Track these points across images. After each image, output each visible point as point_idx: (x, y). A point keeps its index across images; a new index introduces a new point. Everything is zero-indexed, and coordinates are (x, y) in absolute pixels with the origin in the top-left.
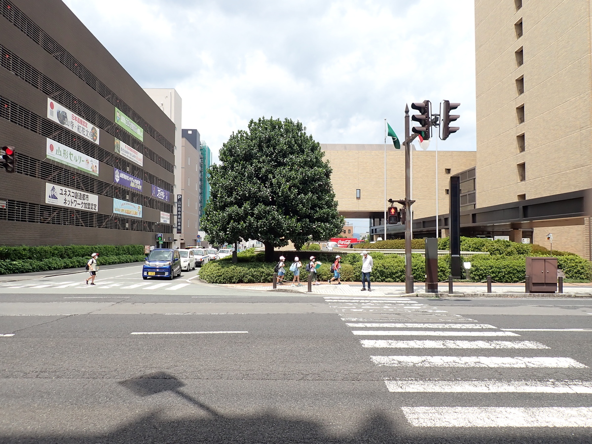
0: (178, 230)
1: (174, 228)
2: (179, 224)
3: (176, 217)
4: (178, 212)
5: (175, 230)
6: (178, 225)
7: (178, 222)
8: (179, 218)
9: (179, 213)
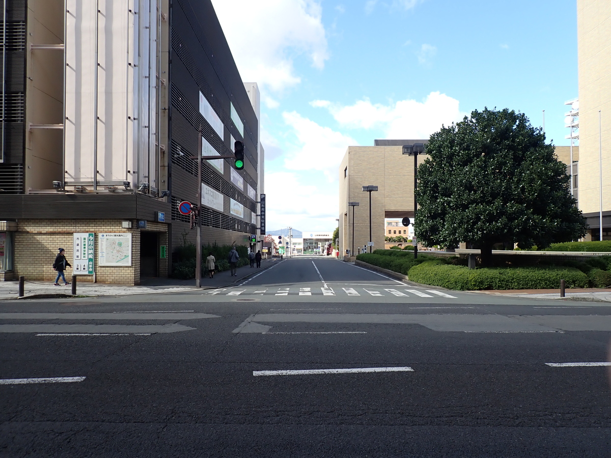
0: (261, 231)
1: (257, 229)
2: (263, 225)
3: (259, 218)
4: (261, 212)
5: (259, 231)
6: (261, 226)
7: (261, 223)
8: (263, 219)
9: (263, 213)
